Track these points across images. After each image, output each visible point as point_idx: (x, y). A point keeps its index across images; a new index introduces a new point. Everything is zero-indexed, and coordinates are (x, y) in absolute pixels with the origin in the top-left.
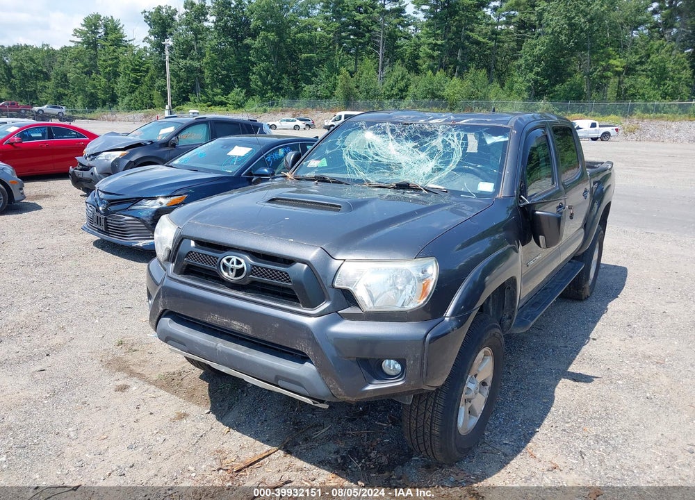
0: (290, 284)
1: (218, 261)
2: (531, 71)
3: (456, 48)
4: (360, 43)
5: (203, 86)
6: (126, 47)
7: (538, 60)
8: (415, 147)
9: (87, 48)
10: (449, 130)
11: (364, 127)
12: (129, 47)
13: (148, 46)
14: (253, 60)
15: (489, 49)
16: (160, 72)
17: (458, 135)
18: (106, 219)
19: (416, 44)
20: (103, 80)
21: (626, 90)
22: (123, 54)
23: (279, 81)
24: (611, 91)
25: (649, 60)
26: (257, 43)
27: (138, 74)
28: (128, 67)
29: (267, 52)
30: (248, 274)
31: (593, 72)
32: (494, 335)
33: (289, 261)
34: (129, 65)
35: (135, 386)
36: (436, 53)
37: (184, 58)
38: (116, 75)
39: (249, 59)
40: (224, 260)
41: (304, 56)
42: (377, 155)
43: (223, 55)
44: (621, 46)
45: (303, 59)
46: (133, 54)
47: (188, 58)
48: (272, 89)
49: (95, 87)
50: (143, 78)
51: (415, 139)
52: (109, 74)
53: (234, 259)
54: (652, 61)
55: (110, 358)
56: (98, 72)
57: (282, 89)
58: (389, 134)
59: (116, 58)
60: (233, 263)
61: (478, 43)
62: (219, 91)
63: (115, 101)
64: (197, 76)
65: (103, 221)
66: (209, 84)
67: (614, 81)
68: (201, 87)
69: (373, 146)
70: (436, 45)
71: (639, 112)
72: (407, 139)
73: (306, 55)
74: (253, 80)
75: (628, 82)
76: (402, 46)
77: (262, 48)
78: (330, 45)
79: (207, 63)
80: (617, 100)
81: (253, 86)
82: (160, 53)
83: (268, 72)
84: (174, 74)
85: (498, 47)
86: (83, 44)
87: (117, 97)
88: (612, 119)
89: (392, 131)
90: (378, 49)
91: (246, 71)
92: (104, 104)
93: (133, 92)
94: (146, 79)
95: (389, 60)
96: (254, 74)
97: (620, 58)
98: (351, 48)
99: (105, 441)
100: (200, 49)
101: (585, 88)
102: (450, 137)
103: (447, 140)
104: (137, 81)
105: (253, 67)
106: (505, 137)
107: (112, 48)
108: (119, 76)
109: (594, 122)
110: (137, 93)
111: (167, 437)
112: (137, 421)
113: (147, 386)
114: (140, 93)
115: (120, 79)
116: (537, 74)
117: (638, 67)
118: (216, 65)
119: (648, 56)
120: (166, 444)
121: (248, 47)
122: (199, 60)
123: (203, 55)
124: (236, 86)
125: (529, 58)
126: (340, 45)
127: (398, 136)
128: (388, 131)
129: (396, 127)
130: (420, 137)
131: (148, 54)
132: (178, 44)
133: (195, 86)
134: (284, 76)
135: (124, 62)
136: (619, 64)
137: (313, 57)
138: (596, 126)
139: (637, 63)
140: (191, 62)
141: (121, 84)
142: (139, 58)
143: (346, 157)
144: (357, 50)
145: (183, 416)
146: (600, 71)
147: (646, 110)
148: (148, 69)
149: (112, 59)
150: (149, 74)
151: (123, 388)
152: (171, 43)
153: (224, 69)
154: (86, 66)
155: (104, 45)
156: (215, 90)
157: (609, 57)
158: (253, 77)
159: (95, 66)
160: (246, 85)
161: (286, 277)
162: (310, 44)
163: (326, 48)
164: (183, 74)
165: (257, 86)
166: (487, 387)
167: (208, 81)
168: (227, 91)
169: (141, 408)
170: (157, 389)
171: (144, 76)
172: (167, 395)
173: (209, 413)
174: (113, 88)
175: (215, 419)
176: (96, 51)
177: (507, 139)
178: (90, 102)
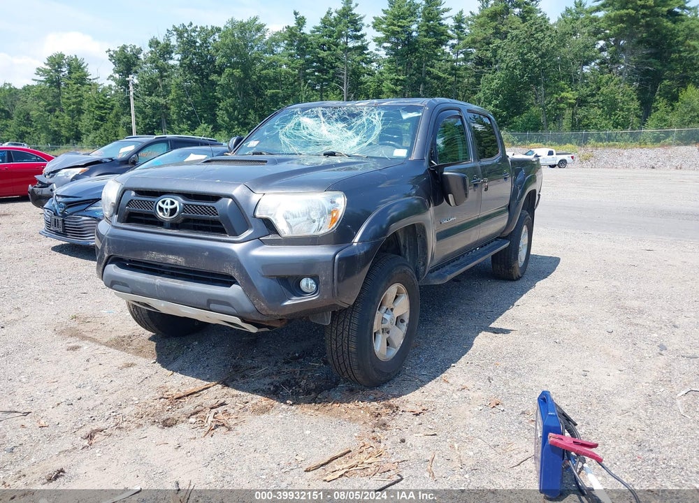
0: (217, 216)
1: (154, 204)
2: (490, 104)
3: (418, 83)
4: (325, 80)
5: (169, 123)
6: (90, 85)
7: (496, 93)
8: (343, 127)
9: (50, 86)
10: (372, 110)
11: (299, 113)
12: (93, 86)
13: (113, 84)
14: (220, 96)
15: (450, 84)
16: (125, 109)
17: (379, 114)
18: (63, 221)
19: (379, 79)
20: (67, 117)
21: (580, 121)
22: (88, 92)
23: (245, 116)
24: (566, 123)
25: (599, 92)
26: (222, 80)
27: (103, 111)
28: (92, 105)
29: (233, 88)
30: (180, 212)
31: (547, 104)
32: (405, 272)
33: (216, 198)
34: (93, 102)
35: (86, 347)
36: (399, 88)
37: (150, 95)
38: (80, 112)
39: (215, 96)
40: (160, 203)
41: (269, 92)
42: (310, 135)
43: (190, 91)
44: (573, 80)
45: (269, 95)
46: (97, 92)
47: (153, 95)
48: (239, 124)
49: (58, 125)
50: (108, 115)
51: (344, 120)
52: (72, 111)
53: (168, 200)
54: (602, 93)
55: (63, 328)
56: (62, 110)
57: (248, 124)
58: (322, 117)
59: (80, 96)
60: (167, 204)
61: (438, 78)
62: (186, 127)
63: (80, 138)
64: (163, 112)
65: (60, 222)
66: (175, 120)
67: (568, 112)
68: (167, 123)
69: (307, 128)
70: (398, 80)
71: (592, 141)
72: (336, 120)
73: (272, 91)
74: (220, 115)
75: (581, 112)
76: (366, 83)
77: (228, 84)
78: (295, 81)
79: (173, 100)
80: (572, 130)
81: (219, 121)
82: (125, 91)
83: (235, 108)
84: (139, 111)
85: (459, 81)
86: (46, 82)
87: (82, 134)
88: (568, 148)
89: (324, 114)
90: (342, 84)
91: (213, 107)
92: (68, 141)
93: (98, 129)
94: (111, 116)
95: (353, 95)
96: (220, 109)
97: (572, 91)
98: (316, 84)
99: (56, 383)
100: (165, 86)
101: (542, 119)
102: (372, 115)
103: (370, 118)
104: (102, 119)
105: (220, 102)
106: (419, 112)
107: (76, 86)
108: (83, 113)
109: (551, 150)
110: (102, 130)
111: (114, 379)
112: (87, 369)
113: (97, 346)
114: (105, 130)
115: (83, 117)
116: (496, 106)
117: (589, 99)
118: (182, 102)
119: (599, 89)
120: (113, 384)
121: (213, 83)
122: (164, 97)
123: (169, 92)
124: (203, 122)
125: (487, 91)
126: (306, 82)
127: (329, 118)
128: (320, 115)
129: (327, 111)
130: (348, 118)
131: (113, 92)
132: (143, 81)
133: (161, 122)
134: (250, 111)
135: (88, 99)
136: (571, 96)
137: (279, 93)
138: (553, 154)
139: (588, 96)
140: (156, 98)
141: (85, 121)
142: (104, 95)
143: (282, 136)
144: (322, 86)
145: (129, 366)
146: (554, 103)
147: (600, 139)
148: (113, 106)
149: (76, 97)
150: (114, 112)
151: (75, 348)
152: (136, 81)
153: (190, 105)
154: (49, 104)
155: (68, 84)
156: (181, 126)
157: (563, 90)
158: (219, 113)
159: (58, 104)
160: (212, 120)
161: (214, 210)
162: (276, 81)
163: (291, 84)
164: (149, 111)
165: (223, 121)
166: (405, 324)
167: (175, 117)
168: (193, 127)
169: (91, 361)
170: (107, 348)
171: (109, 114)
172: (117, 352)
173: (155, 363)
174: (77, 126)
175: (160, 367)
176: (60, 89)
177: (420, 114)
178: (53, 140)
